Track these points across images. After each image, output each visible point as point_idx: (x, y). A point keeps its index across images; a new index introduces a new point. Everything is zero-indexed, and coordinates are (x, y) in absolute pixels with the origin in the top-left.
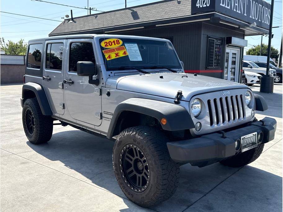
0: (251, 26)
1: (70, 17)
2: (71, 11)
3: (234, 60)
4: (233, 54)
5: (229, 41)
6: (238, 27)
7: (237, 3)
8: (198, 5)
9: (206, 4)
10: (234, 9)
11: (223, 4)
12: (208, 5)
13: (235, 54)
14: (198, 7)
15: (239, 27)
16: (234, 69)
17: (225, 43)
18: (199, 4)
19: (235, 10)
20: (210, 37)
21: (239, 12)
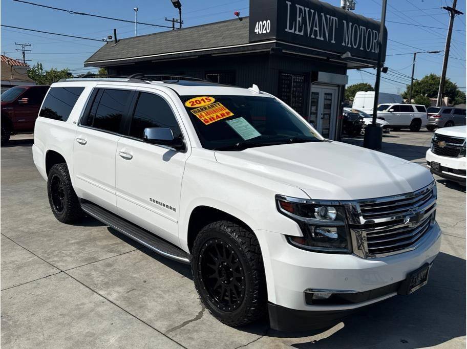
0: (344, 56)
1: (113, 39)
2: (115, 30)
3: (328, 102)
4: (326, 94)
5: (315, 78)
6: (326, 58)
7: (316, 27)
8: (256, 31)
9: (266, 29)
10: (311, 34)
11: (291, 29)
12: (268, 31)
13: (331, 94)
14: (257, 33)
15: (328, 58)
16: (328, 116)
17: (310, 80)
18: (258, 29)
19: (313, 36)
20: (282, 72)
21: (322, 39)
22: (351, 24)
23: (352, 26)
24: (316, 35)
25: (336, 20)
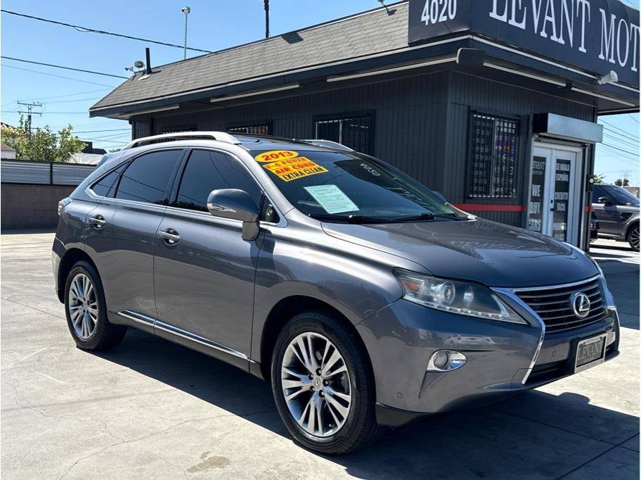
0: (603, 81)
2: (148, 50)
3: (564, 178)
4: (559, 161)
5: (540, 125)
6: (564, 85)
7: (550, 15)
8: (425, 18)
10: (540, 29)
11: (500, 13)
12: (452, 17)
13: (568, 162)
14: (427, 24)
15: (569, 86)
16: (564, 205)
17: (531, 131)
18: (429, 14)
19: (543, 34)
20: (475, 112)
21: (561, 41)
22: (613, 17)
23: (617, 22)
24: (549, 32)
25: (586, 4)
